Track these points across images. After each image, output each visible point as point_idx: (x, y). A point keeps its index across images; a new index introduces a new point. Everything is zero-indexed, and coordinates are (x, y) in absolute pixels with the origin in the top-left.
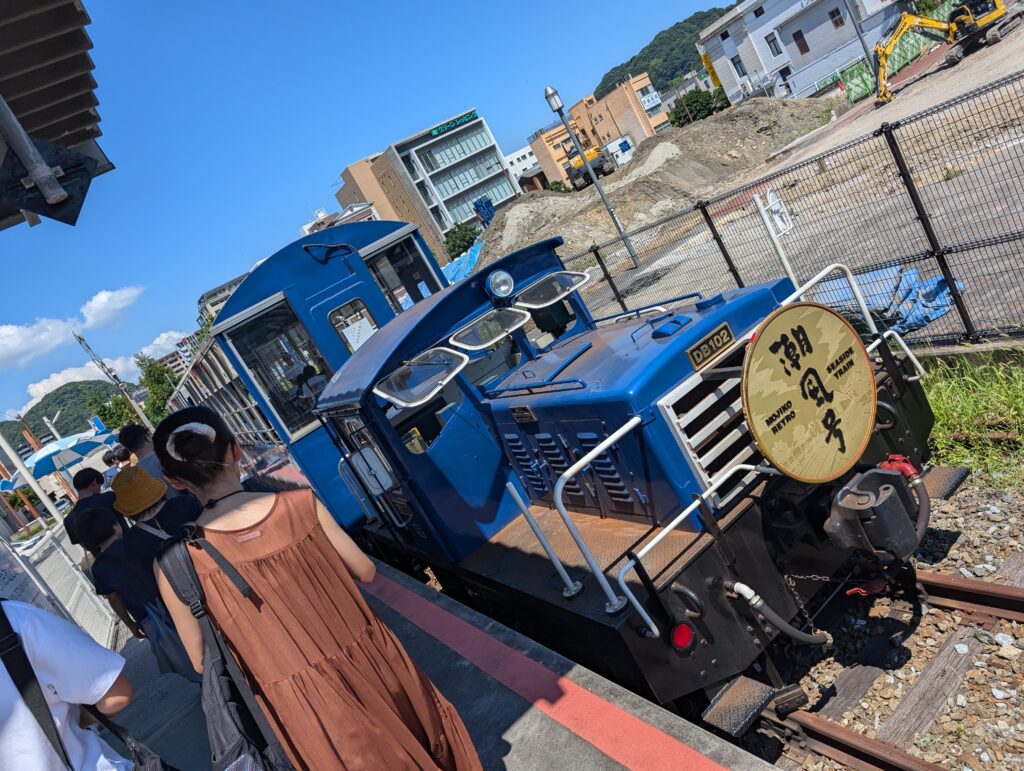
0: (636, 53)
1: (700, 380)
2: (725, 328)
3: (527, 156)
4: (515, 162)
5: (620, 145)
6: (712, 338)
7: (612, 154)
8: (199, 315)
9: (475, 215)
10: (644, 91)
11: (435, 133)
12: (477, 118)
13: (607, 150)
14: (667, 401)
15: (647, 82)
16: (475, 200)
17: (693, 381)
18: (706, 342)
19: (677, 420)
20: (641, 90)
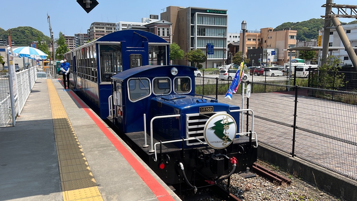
0: (300, 22)
1: (199, 115)
2: (212, 108)
3: (238, 37)
4: (232, 37)
5: (272, 52)
6: (208, 108)
7: (267, 53)
8: (90, 28)
9: (206, 48)
10: (292, 37)
11: (208, 11)
12: (226, 14)
13: (266, 51)
14: (188, 115)
15: (295, 34)
16: (208, 42)
17: (197, 114)
18: (206, 108)
19: (188, 120)
20: (291, 36)
